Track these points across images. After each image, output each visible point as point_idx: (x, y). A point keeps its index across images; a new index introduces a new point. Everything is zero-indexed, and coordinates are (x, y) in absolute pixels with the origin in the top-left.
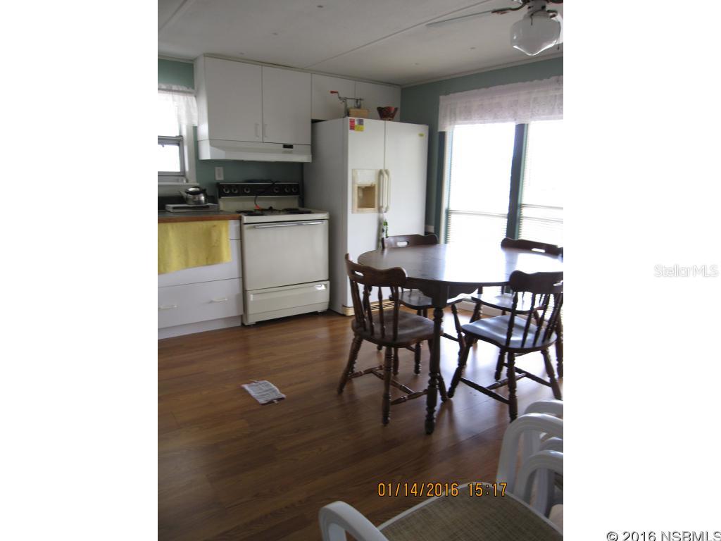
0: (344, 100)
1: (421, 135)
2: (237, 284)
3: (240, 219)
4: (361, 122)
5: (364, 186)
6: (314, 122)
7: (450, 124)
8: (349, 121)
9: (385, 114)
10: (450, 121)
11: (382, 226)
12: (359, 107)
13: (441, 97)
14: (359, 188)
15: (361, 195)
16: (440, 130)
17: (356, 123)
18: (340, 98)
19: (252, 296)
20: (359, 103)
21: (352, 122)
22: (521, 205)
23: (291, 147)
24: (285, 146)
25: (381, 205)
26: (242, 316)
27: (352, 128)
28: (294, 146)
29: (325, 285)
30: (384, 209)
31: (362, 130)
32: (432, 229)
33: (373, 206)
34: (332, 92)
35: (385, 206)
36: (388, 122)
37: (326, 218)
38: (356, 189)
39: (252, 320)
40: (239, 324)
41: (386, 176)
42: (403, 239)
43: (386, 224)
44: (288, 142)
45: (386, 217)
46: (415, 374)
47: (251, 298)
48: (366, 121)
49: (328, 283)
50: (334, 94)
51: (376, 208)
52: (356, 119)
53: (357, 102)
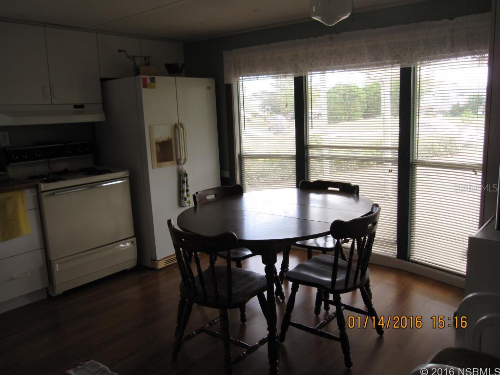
0: (133, 58)
1: (209, 88)
2: (39, 256)
3: (37, 187)
4: (153, 80)
5: (161, 140)
6: (103, 80)
7: (236, 77)
8: (141, 79)
9: (173, 70)
10: (235, 74)
11: (182, 178)
12: (148, 64)
13: (224, 52)
14: (157, 143)
15: (159, 149)
16: (226, 82)
17: (148, 81)
18: (128, 57)
19: (57, 265)
20: (147, 61)
21: (145, 80)
22: (307, 146)
23: (82, 106)
24: (76, 106)
25: (179, 157)
26: (47, 288)
27: (145, 86)
28: (85, 106)
29: (132, 242)
30: (182, 161)
31: (154, 88)
32: (227, 174)
33: (170, 159)
34: (120, 51)
35: (183, 158)
36: (178, 78)
37: (127, 175)
38: (154, 145)
39: (59, 290)
40: (45, 297)
41: (181, 129)
42: (211, 192)
43: (186, 175)
44: (78, 102)
45: (185, 168)
46: (242, 323)
47: (57, 267)
48: (157, 78)
49: (134, 239)
50: (122, 53)
51: (175, 161)
52: (148, 77)
53: (145, 59)
